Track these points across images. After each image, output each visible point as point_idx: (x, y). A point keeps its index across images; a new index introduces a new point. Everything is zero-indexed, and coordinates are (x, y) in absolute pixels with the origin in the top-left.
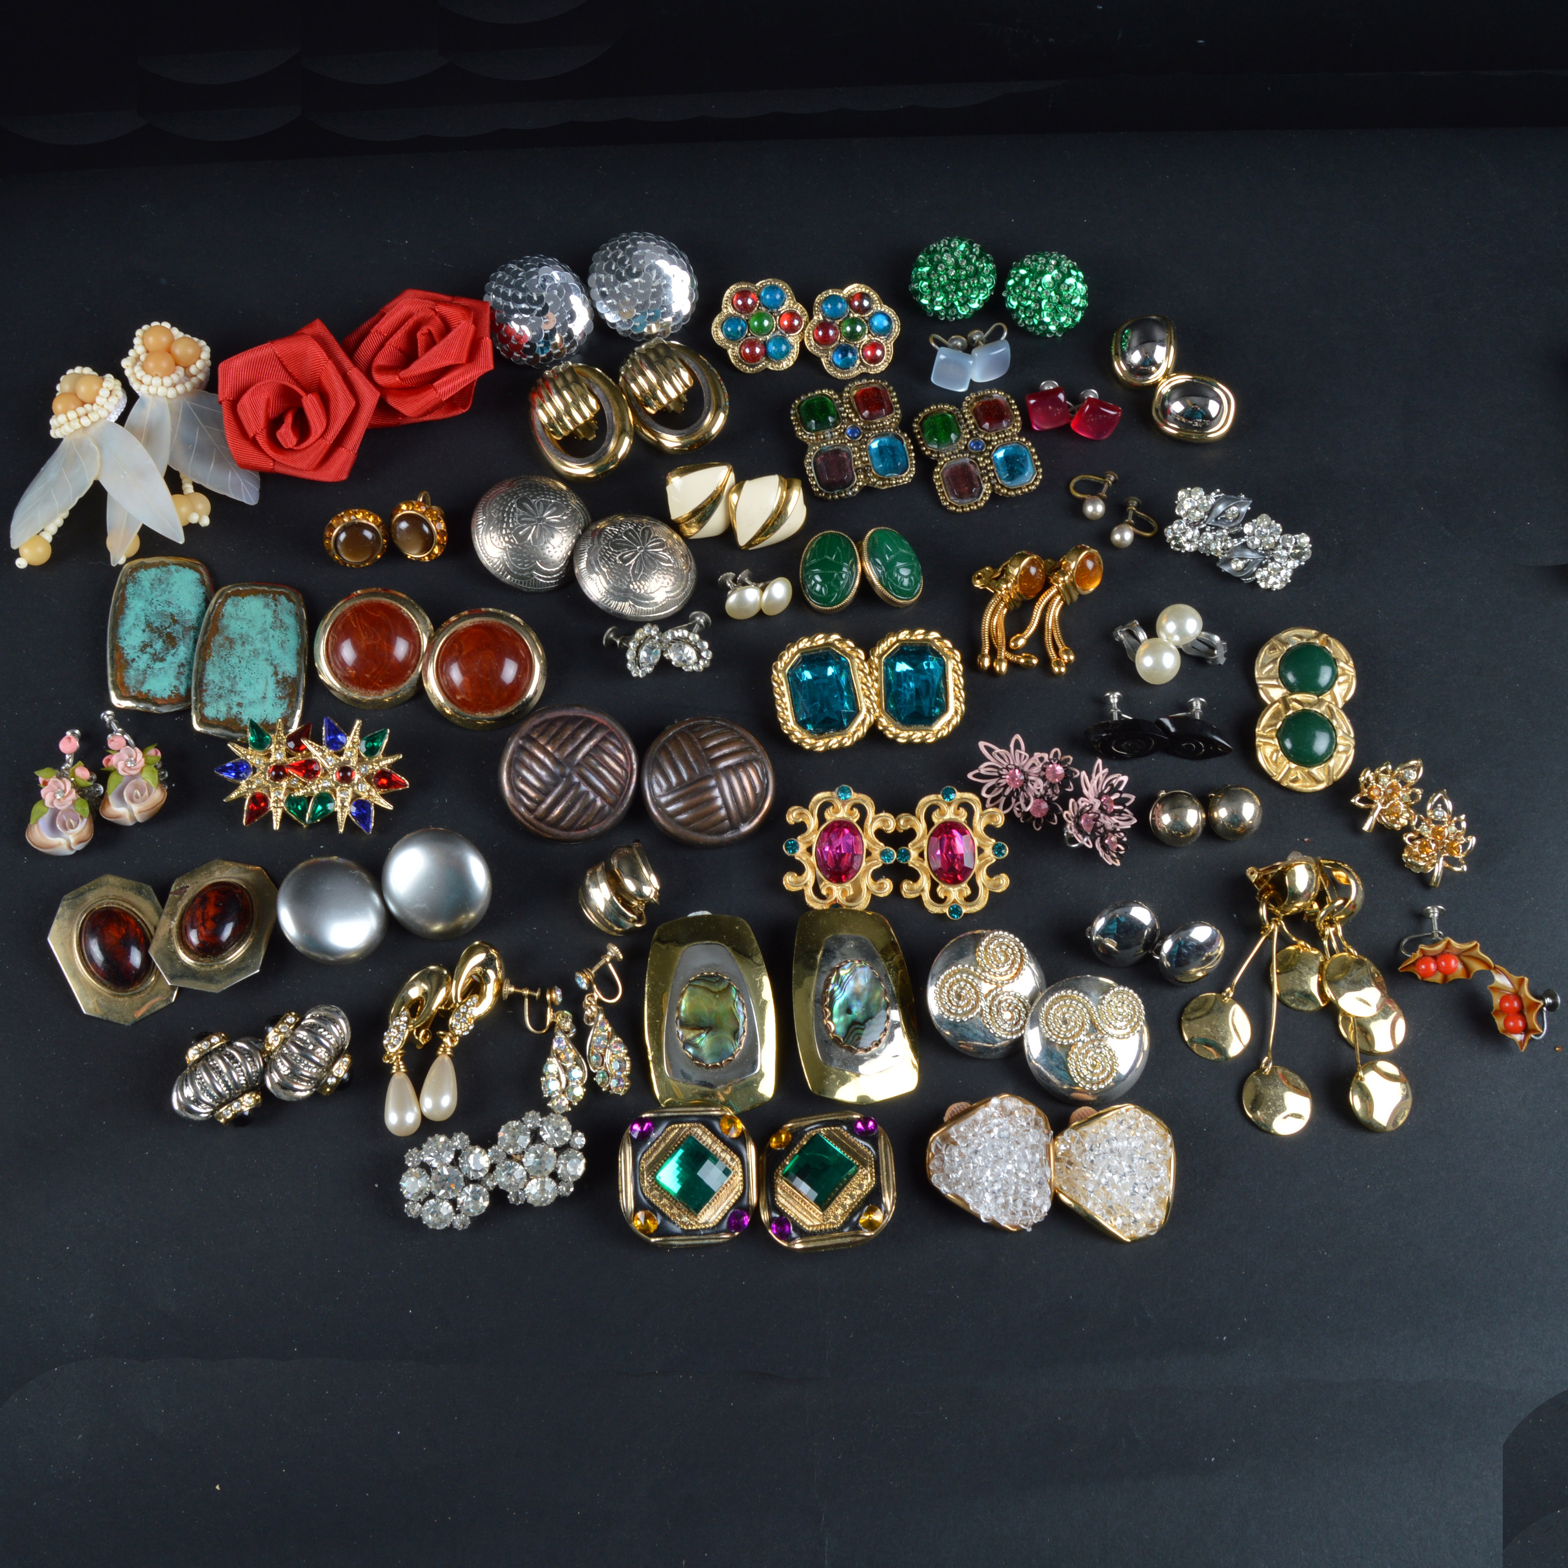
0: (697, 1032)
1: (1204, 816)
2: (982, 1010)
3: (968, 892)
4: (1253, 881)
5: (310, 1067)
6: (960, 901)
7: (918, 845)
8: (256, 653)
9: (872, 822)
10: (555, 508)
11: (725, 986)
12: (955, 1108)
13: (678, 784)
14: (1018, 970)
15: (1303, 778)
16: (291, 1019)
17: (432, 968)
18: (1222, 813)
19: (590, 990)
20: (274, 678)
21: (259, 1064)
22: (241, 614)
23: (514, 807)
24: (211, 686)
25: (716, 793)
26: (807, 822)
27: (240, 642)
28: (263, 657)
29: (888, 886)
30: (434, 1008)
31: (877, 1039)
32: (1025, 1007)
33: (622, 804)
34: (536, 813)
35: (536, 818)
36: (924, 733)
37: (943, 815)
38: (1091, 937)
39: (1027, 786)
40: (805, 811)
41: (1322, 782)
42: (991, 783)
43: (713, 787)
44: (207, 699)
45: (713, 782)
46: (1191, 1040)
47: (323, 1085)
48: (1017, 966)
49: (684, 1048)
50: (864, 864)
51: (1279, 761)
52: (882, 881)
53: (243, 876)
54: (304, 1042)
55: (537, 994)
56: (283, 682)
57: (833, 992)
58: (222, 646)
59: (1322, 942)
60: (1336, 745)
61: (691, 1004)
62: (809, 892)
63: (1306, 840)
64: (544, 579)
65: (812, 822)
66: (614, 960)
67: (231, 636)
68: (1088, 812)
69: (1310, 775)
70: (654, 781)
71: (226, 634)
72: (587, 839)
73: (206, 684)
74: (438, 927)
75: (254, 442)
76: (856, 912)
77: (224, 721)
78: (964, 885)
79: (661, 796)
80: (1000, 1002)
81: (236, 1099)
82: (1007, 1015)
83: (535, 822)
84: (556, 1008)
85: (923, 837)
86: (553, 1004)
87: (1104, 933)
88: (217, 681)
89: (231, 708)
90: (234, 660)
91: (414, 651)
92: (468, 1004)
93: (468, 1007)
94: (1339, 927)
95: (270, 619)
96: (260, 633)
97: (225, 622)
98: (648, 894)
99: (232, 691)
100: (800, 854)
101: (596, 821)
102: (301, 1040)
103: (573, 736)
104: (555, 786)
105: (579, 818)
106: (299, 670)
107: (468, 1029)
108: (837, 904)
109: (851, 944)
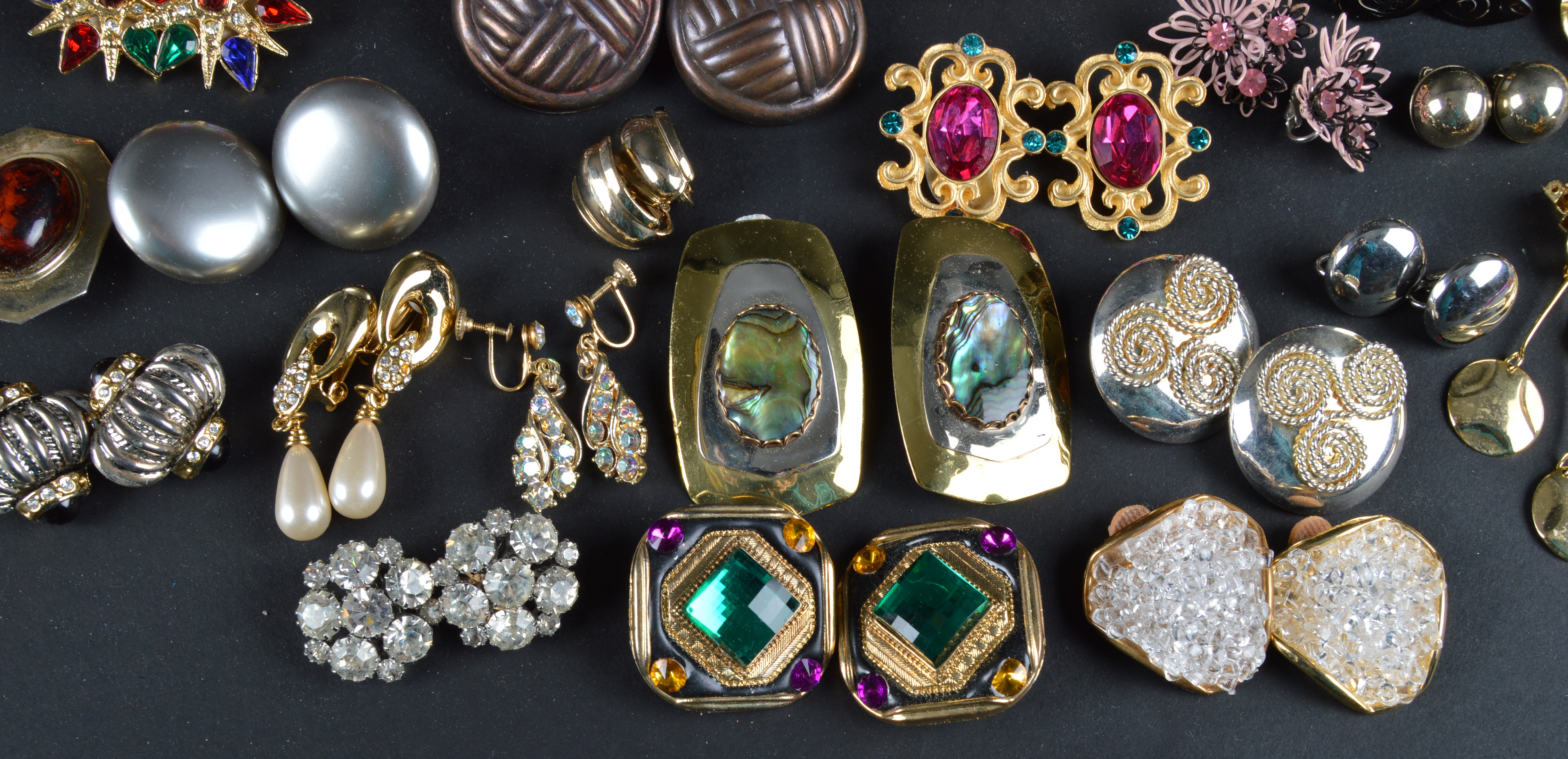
0: (748, 393)
1: (1490, 104)
2: (1172, 371)
3: (1149, 199)
4: (1556, 201)
5: (157, 436)
6: (1136, 212)
7: (1078, 129)
9: (1013, 90)
11: (791, 326)
12: (1125, 514)
13: (723, 23)
14: (1225, 314)
16: (127, 364)
17: (350, 290)
18: (1515, 102)
19: (588, 328)
21: (83, 430)
23: (475, 54)
25: (781, 38)
26: (915, 88)
29: (1031, 186)
30: (350, 349)
31: (1015, 410)
32: (1232, 369)
33: (638, 54)
34: (508, 63)
35: (508, 71)
37: (1116, 84)
38: (1328, 273)
39: (1239, 48)
40: (913, 70)
42: (1183, 43)
43: (778, 29)
45: (776, 22)
46: (1461, 425)
47: (180, 465)
48: (1224, 308)
49: (728, 416)
50: (998, 153)
52: (1024, 178)
53: (65, 151)
54: (148, 398)
55: (508, 333)
57: (952, 337)
61: (741, 352)
62: (915, 192)
65: (923, 89)
66: (623, 285)
68: (1330, 88)
70: (686, 19)
72: (584, 107)
74: (360, 231)
76: (982, 223)
78: (1144, 189)
79: (697, 42)
80: (1197, 362)
81: (47, 483)
82: (1207, 380)
84: (535, 355)
85: (1085, 116)
86: (531, 347)
87: (1346, 266)
92: (402, 344)
93: (401, 350)
98: (676, 187)
100: (904, 135)
101: (598, 80)
102: (142, 394)
104: (537, 19)
105: (573, 73)
107: (402, 383)
108: (955, 210)
109: (978, 269)
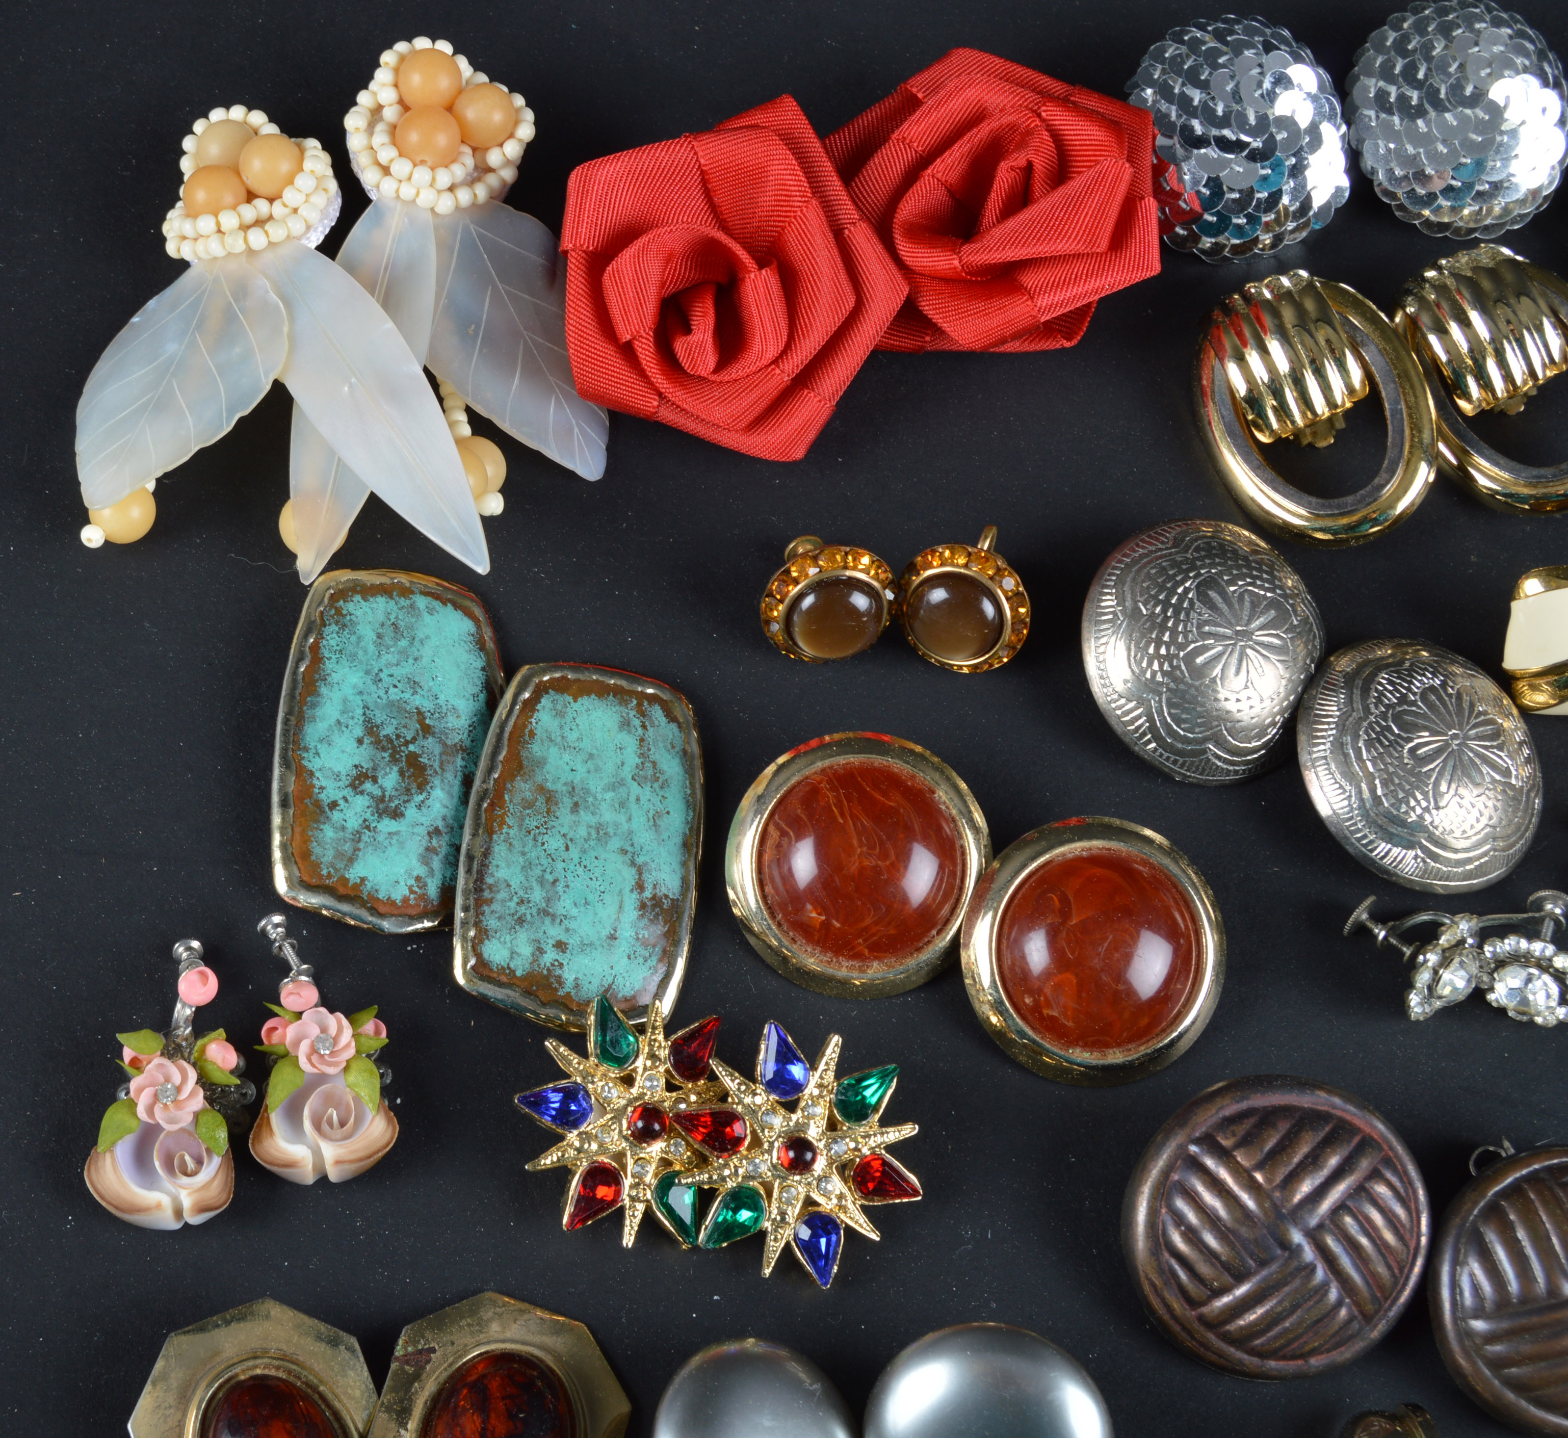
8: (601, 833)
10: (1273, 613)
13: (1523, 1300)
20: (635, 895)
22: (572, 737)
23: (1153, 1285)
24: (502, 895)
27: (567, 802)
28: (615, 843)
33: (1384, 1318)
34: (1205, 1310)
35: (1201, 1319)
44: (491, 922)
53: (548, 1340)
56: (654, 906)
58: (529, 805)
64: (1225, 761)
67: (549, 785)
70: (1465, 1278)
71: (539, 779)
73: (490, 887)
75: (627, 351)
77: (524, 978)
79: (1474, 1317)
83: (1196, 1325)
88: (515, 882)
89: (541, 951)
90: (554, 843)
91: (951, 886)
95: (632, 759)
96: (612, 787)
97: (536, 749)
99: (546, 913)
101: (1326, 1348)
103: (1313, 1161)
106: (684, 881)
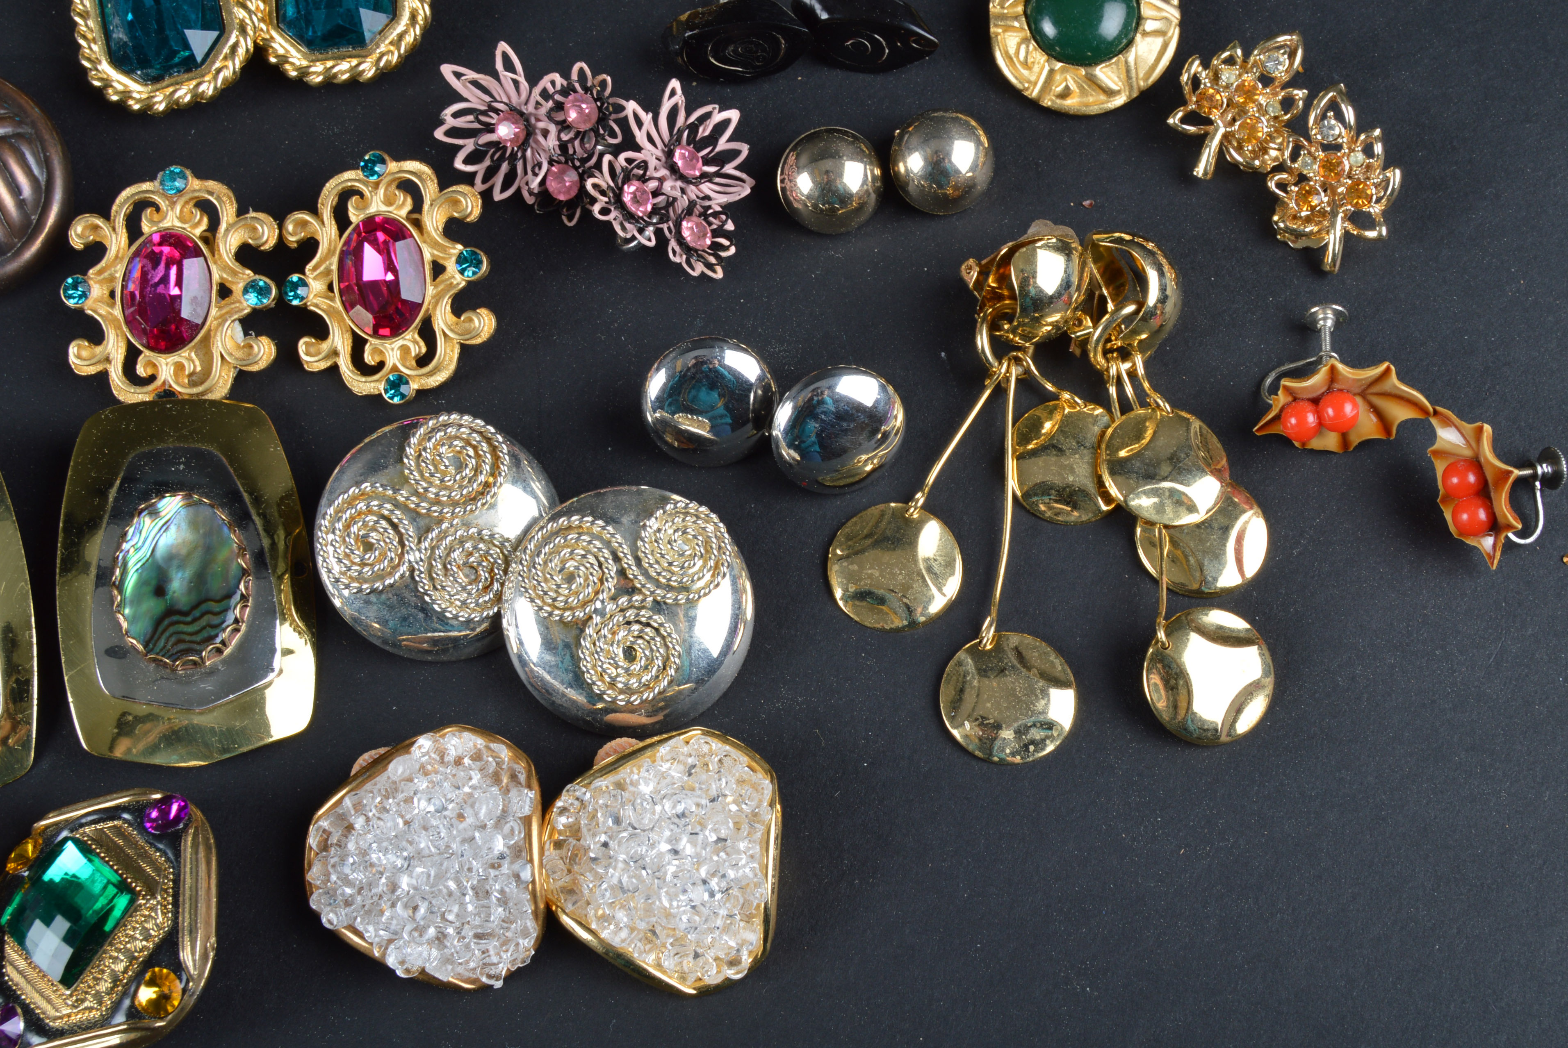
1: (878, 171)
2: (412, 569)
3: (419, 348)
4: (971, 285)
6: (407, 365)
7: (322, 269)
9: (227, 230)
12: (367, 757)
15: (1081, 87)
18: (913, 164)
26: (105, 241)
29: (267, 348)
31: (218, 640)
32: (502, 556)
36: (354, 62)
37: (366, 207)
39: (531, 141)
40: (103, 223)
41: (1118, 92)
42: (474, 142)
46: (849, 598)
48: (483, 478)
51: (1030, 60)
52: (253, 340)
57: (130, 555)
59: (1108, 390)
60: (1140, 19)
62: (116, 374)
63: (1087, 203)
65: (117, 240)
69: (1092, 80)
76: (206, 403)
78: (411, 335)
80: (452, 551)
82: (467, 575)
85: (330, 253)
94: (1139, 360)
100: (94, 305)
108: (165, 391)
109: (179, 464)
